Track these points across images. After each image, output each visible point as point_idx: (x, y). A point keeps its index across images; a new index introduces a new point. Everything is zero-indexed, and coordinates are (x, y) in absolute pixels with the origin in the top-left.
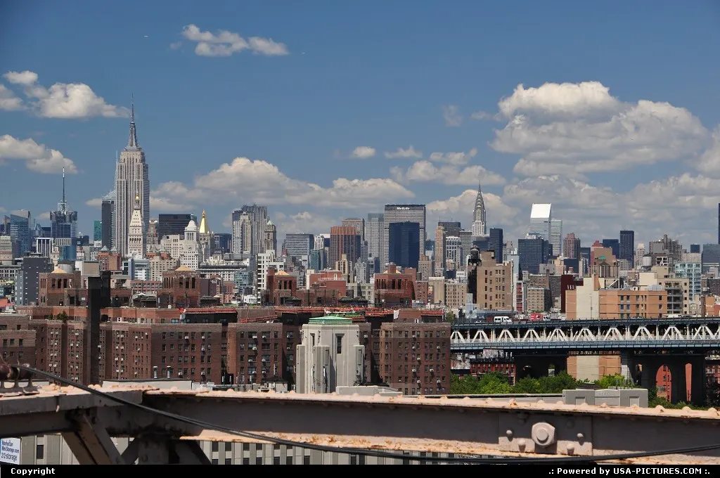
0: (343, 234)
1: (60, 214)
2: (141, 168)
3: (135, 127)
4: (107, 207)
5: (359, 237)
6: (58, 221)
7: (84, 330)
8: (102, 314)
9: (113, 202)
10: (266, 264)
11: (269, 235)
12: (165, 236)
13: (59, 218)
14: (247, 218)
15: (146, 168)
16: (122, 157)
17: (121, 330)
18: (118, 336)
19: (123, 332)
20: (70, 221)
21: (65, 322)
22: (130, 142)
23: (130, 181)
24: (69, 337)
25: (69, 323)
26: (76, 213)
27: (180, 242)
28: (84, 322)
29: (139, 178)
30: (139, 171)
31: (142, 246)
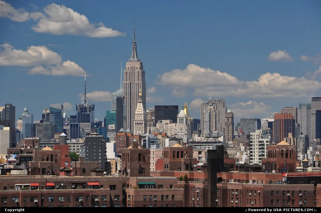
0: (283, 118)
1: (83, 105)
2: (140, 74)
3: (136, 44)
4: (120, 101)
5: (294, 120)
6: (81, 111)
7: (203, 188)
8: (218, 176)
9: (124, 97)
10: (256, 140)
11: (228, 119)
12: (159, 121)
13: (83, 109)
14: (213, 108)
15: (143, 73)
16: (127, 66)
17: (235, 188)
18: (233, 193)
19: (237, 190)
20: (90, 111)
21: (186, 182)
22: (132, 56)
23: (133, 83)
24: (191, 194)
25: (190, 183)
26: (94, 105)
27: (170, 125)
28: (203, 183)
29: (139, 80)
30: (138, 75)
31: (144, 128)
